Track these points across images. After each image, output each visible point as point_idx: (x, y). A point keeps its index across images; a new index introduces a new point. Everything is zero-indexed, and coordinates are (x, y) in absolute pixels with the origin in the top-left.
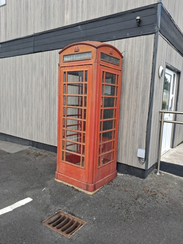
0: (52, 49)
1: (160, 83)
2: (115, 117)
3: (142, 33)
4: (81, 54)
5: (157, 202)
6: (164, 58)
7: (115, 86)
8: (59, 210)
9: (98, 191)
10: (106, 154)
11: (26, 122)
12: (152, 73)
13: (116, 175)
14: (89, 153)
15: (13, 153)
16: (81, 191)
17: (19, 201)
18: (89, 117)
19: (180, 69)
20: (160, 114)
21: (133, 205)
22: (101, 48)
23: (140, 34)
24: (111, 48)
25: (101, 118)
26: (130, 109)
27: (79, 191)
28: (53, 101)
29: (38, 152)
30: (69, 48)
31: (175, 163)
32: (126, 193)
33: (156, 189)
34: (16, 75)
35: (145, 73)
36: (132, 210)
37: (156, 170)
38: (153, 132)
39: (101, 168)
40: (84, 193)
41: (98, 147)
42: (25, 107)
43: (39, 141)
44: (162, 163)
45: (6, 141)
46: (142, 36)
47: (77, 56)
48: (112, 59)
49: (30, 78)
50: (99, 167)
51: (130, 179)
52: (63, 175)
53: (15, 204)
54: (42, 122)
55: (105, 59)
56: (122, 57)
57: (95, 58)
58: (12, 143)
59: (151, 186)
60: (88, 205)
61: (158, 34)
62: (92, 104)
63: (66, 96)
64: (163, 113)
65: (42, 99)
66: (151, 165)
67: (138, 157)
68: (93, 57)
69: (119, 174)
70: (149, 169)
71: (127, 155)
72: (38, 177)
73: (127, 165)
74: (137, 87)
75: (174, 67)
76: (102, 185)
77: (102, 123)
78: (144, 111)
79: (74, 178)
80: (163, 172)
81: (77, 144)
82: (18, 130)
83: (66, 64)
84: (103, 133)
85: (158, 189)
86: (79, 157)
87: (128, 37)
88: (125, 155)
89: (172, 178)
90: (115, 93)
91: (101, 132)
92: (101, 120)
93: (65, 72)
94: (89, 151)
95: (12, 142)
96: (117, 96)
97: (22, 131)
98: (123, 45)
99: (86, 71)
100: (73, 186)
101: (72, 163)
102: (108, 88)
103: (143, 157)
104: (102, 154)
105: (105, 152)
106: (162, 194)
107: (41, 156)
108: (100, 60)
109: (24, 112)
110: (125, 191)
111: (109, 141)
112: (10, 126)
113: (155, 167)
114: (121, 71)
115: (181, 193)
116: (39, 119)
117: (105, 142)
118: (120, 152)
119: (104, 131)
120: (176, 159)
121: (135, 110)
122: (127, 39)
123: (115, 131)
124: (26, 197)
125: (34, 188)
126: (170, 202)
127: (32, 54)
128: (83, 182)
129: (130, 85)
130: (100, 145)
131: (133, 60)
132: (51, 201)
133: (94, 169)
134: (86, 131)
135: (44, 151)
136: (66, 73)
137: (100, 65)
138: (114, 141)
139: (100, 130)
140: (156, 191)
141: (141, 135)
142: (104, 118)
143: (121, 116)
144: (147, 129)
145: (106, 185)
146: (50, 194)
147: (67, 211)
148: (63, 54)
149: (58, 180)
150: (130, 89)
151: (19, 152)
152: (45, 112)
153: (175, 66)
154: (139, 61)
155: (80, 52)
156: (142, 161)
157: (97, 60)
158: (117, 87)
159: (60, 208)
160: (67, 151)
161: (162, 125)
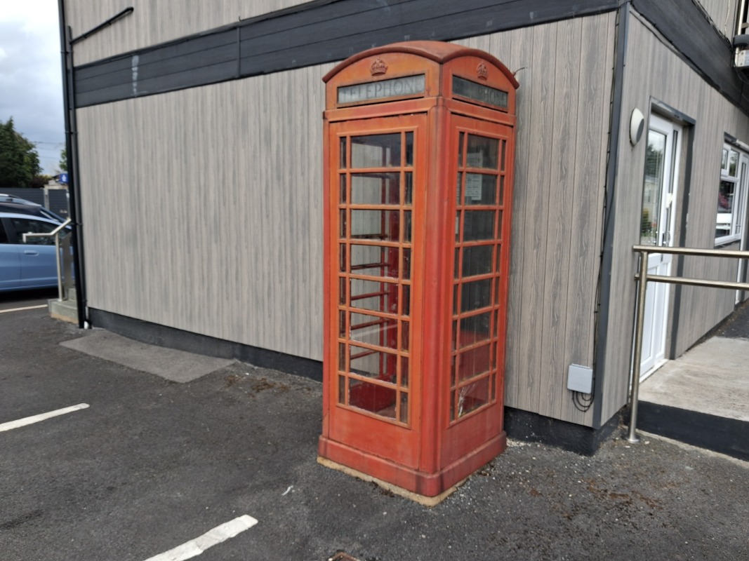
0: (296, 65)
1: (632, 163)
2: (497, 269)
3: (575, 9)
4: (393, 82)
5: (635, 527)
6: (645, 85)
7: (496, 176)
8: (339, 551)
9: (452, 495)
10: (473, 383)
11: (222, 289)
12: (609, 133)
13: (504, 446)
14: (422, 380)
15: (187, 383)
16: (400, 497)
17: (217, 525)
18: (421, 273)
19: (692, 114)
20: (634, 255)
21: (560, 535)
22: (453, 60)
23: (569, 14)
24: (483, 61)
25: (456, 275)
26: (543, 243)
27: (393, 496)
28: (304, 224)
29: (259, 378)
30: (356, 64)
31: (685, 406)
32: (537, 499)
33: (627, 486)
34: (185, 147)
35: (589, 133)
36: (559, 551)
37: (626, 427)
38: (616, 311)
39: (457, 426)
40: (408, 500)
41: (450, 360)
42: (216, 242)
43: (261, 345)
44: (643, 406)
45: (161, 344)
46: (577, 20)
47: (378, 87)
48: (486, 92)
49: (231, 153)
50: (454, 422)
51: (547, 457)
52: (342, 446)
53: (207, 534)
54: (269, 288)
55: (467, 95)
56: (516, 85)
57: (435, 92)
58: (178, 352)
59: (612, 478)
60: (424, 536)
61: (628, 12)
62: (429, 232)
63: (348, 211)
64: (645, 253)
65: (268, 216)
66: (609, 415)
67: (569, 390)
68: (428, 91)
69: (511, 443)
70: (606, 425)
71: (536, 384)
72: (266, 452)
73: (537, 414)
74: (563, 177)
75: (676, 108)
76: (462, 475)
77: (460, 287)
78: (587, 250)
79: (378, 457)
80: (645, 434)
81: (381, 353)
82: (197, 310)
83: (346, 114)
84: (463, 321)
85: (635, 486)
86: (393, 392)
87: (532, 22)
88: (531, 385)
89: (677, 453)
90: (498, 195)
91: (456, 316)
92: (457, 281)
93: (343, 138)
94: (422, 374)
95: (177, 347)
96: (501, 203)
97: (209, 315)
98: (517, 48)
99: (409, 134)
100: (375, 480)
101: (371, 410)
102: (473, 180)
103: (587, 388)
104: (462, 383)
105: (470, 375)
106: (647, 500)
107: (270, 390)
108: (450, 99)
109: (215, 256)
110: (534, 493)
111: (482, 343)
112: (171, 299)
113: (621, 418)
114: (512, 127)
115: (706, 498)
116: (261, 277)
117: (470, 347)
118: (515, 374)
119: (467, 314)
120: (685, 392)
121: (559, 245)
122: (529, 28)
123: (496, 311)
124: (239, 514)
125: (258, 488)
126: (674, 527)
127: (234, 82)
128: (405, 469)
129: (542, 169)
130: (455, 356)
131: (551, 93)
132: (312, 527)
133: (439, 428)
134: (411, 313)
135: (277, 373)
136: (348, 140)
137: (453, 113)
138: (496, 343)
139: (455, 311)
140: (630, 494)
141: (579, 322)
142: (465, 274)
143: (516, 265)
144: (599, 305)
145: (473, 475)
146: (306, 504)
147: (362, 555)
148: (337, 81)
149: (327, 463)
150: (541, 183)
151: (202, 379)
152: (280, 257)
153: (678, 106)
154: (567, 96)
155: (389, 74)
156: (582, 402)
157: (444, 100)
158: (503, 176)
159: (340, 547)
160: (354, 375)
161: (643, 289)
